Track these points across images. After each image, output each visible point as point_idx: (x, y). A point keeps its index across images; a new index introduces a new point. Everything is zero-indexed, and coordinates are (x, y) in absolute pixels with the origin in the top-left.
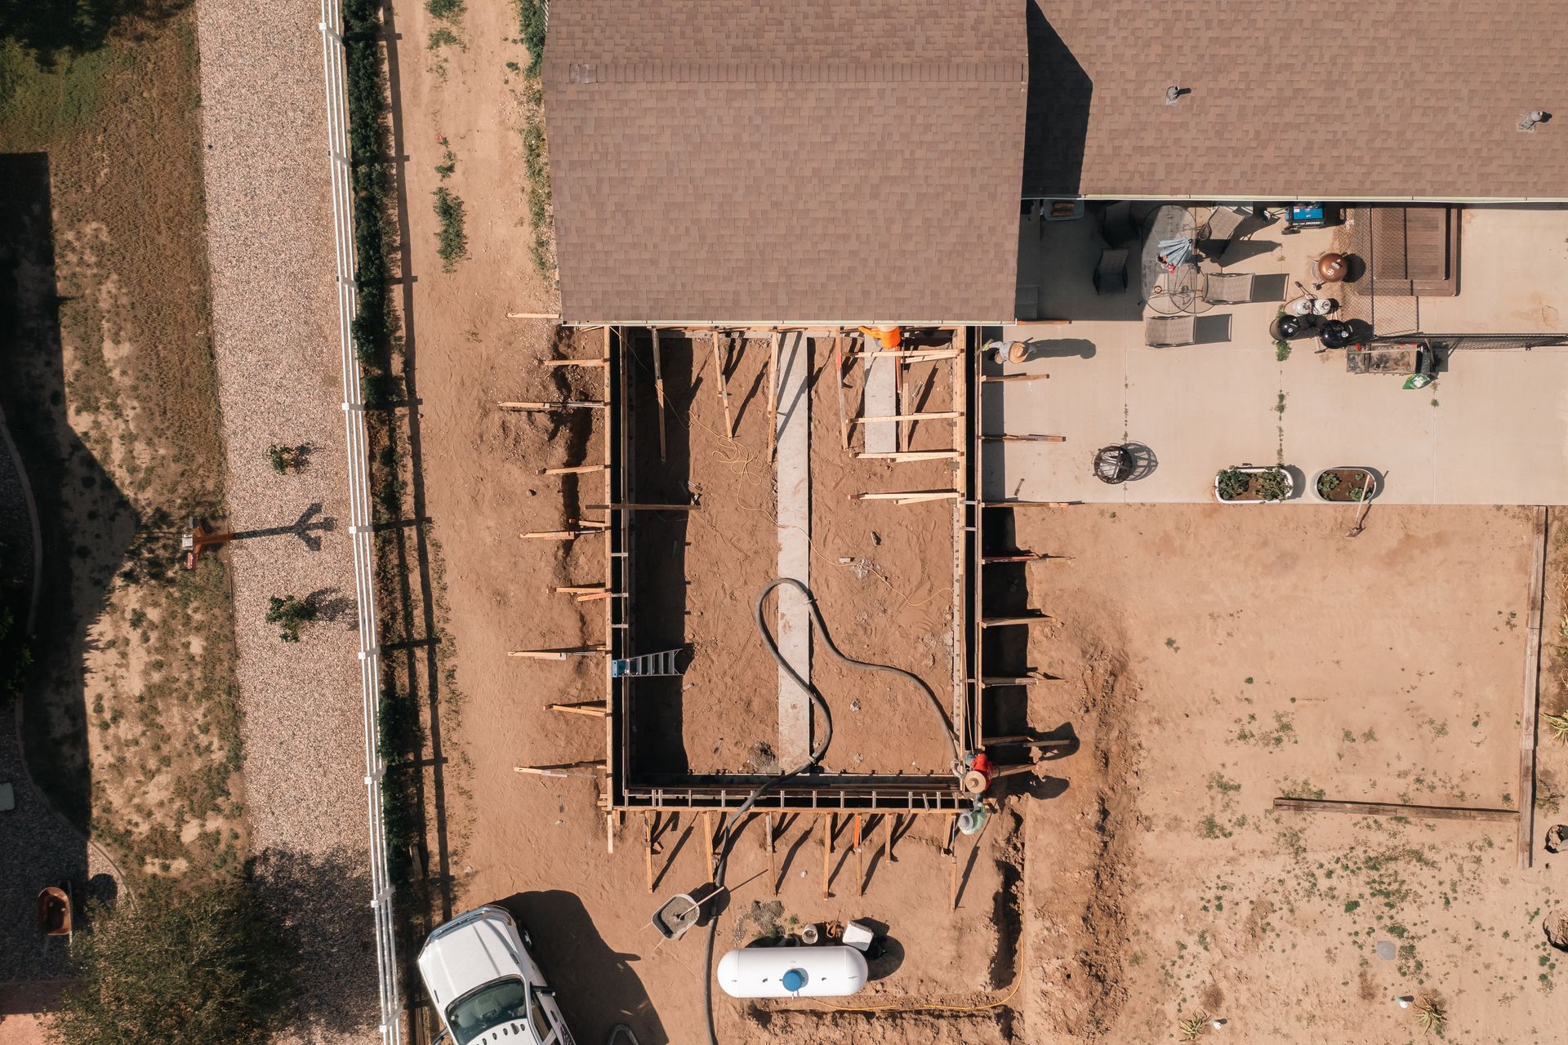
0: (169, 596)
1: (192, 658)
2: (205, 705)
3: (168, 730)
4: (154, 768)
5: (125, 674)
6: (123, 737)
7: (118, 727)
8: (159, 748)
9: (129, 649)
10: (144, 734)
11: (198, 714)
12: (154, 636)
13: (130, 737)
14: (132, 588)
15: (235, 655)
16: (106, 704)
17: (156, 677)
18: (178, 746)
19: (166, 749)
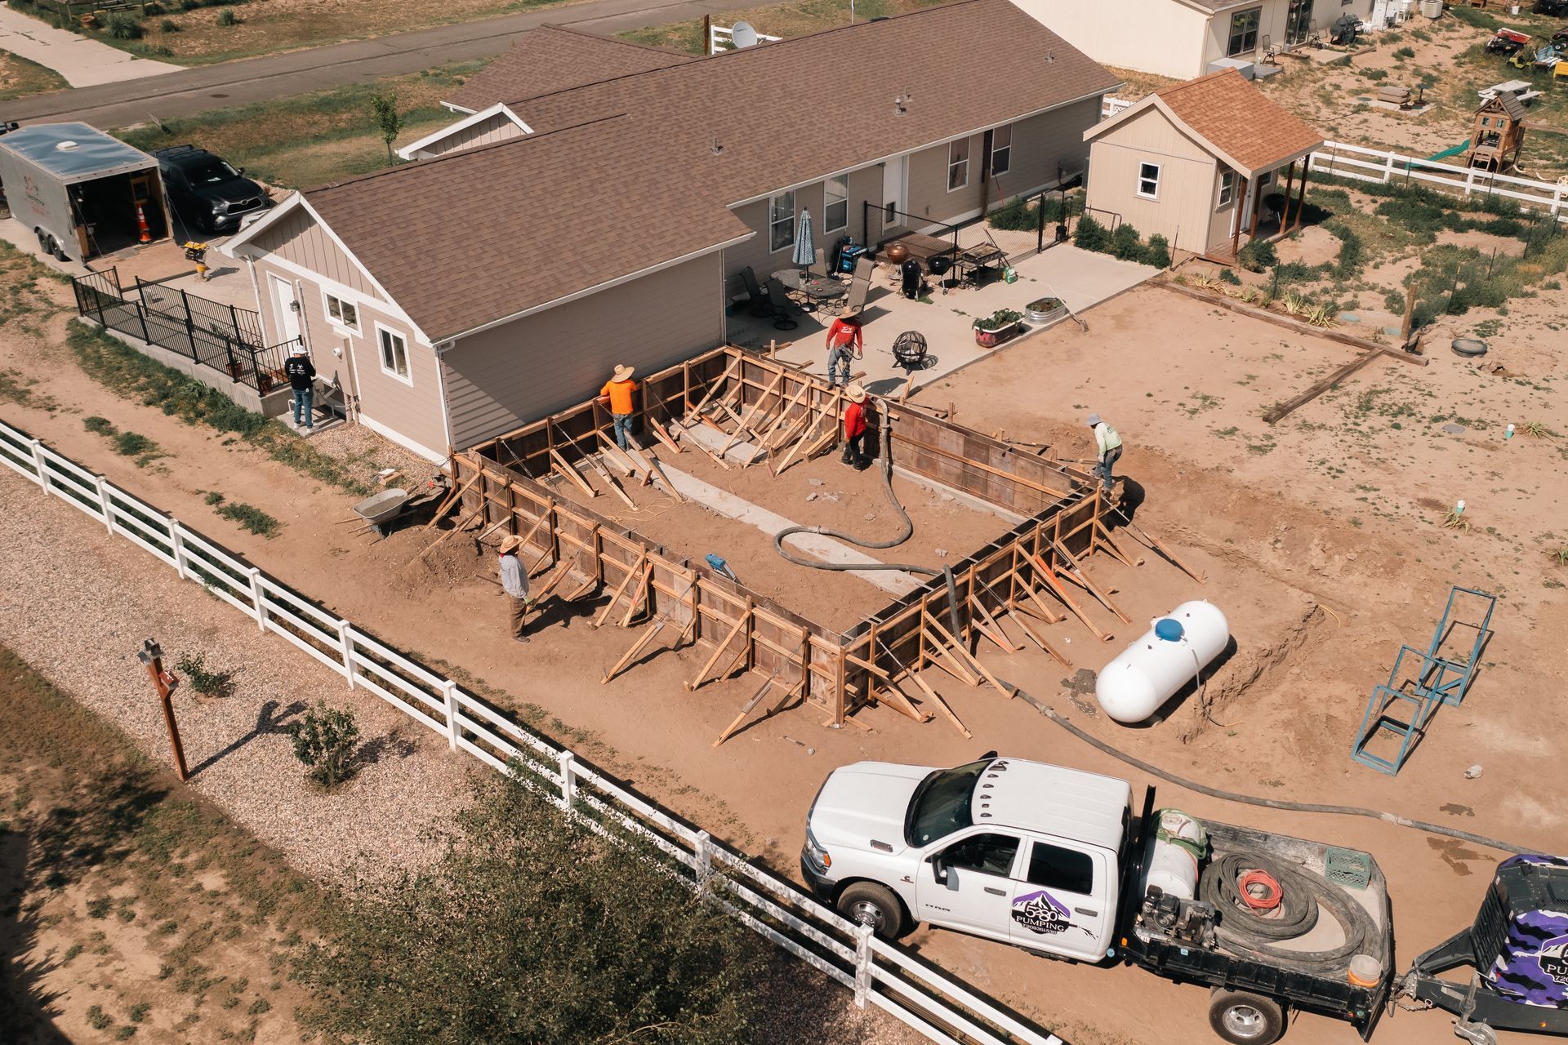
0: (132, 866)
1: (215, 894)
2: (272, 921)
3: (236, 977)
4: (246, 1026)
5: (120, 965)
6: (168, 1026)
7: (150, 1021)
8: (236, 1003)
9: (109, 940)
10: (199, 1003)
11: (272, 932)
12: (139, 909)
13: (178, 1019)
14: (70, 889)
15: (276, 856)
16: (110, 1011)
17: (174, 941)
18: (268, 980)
19: (249, 998)
